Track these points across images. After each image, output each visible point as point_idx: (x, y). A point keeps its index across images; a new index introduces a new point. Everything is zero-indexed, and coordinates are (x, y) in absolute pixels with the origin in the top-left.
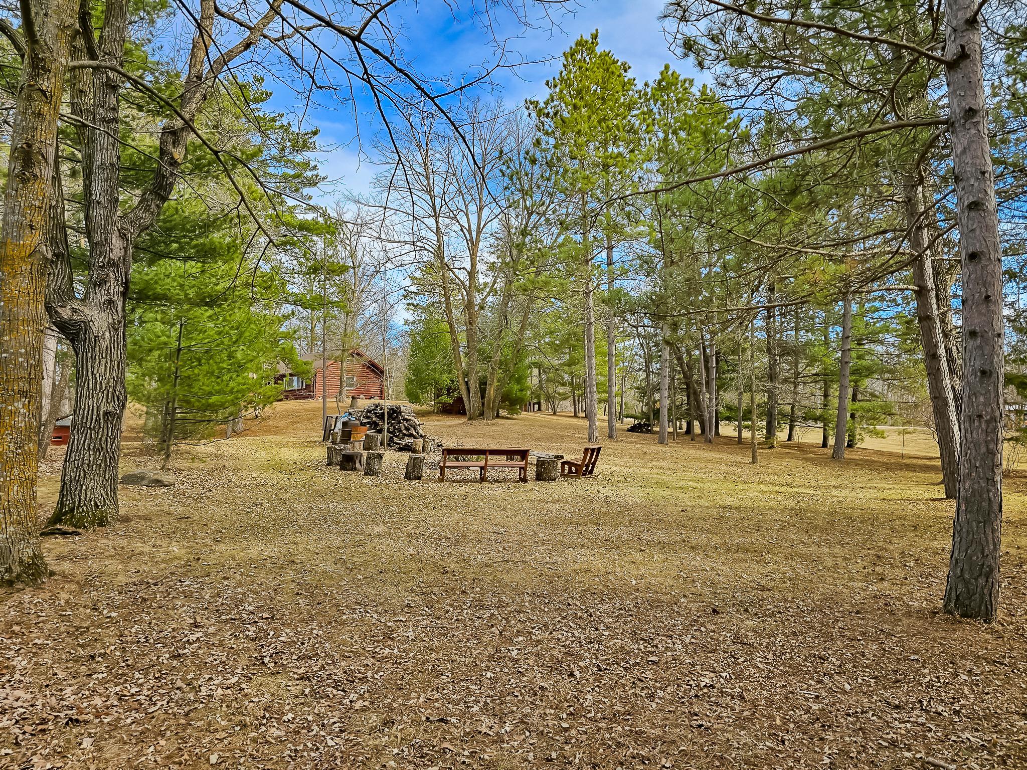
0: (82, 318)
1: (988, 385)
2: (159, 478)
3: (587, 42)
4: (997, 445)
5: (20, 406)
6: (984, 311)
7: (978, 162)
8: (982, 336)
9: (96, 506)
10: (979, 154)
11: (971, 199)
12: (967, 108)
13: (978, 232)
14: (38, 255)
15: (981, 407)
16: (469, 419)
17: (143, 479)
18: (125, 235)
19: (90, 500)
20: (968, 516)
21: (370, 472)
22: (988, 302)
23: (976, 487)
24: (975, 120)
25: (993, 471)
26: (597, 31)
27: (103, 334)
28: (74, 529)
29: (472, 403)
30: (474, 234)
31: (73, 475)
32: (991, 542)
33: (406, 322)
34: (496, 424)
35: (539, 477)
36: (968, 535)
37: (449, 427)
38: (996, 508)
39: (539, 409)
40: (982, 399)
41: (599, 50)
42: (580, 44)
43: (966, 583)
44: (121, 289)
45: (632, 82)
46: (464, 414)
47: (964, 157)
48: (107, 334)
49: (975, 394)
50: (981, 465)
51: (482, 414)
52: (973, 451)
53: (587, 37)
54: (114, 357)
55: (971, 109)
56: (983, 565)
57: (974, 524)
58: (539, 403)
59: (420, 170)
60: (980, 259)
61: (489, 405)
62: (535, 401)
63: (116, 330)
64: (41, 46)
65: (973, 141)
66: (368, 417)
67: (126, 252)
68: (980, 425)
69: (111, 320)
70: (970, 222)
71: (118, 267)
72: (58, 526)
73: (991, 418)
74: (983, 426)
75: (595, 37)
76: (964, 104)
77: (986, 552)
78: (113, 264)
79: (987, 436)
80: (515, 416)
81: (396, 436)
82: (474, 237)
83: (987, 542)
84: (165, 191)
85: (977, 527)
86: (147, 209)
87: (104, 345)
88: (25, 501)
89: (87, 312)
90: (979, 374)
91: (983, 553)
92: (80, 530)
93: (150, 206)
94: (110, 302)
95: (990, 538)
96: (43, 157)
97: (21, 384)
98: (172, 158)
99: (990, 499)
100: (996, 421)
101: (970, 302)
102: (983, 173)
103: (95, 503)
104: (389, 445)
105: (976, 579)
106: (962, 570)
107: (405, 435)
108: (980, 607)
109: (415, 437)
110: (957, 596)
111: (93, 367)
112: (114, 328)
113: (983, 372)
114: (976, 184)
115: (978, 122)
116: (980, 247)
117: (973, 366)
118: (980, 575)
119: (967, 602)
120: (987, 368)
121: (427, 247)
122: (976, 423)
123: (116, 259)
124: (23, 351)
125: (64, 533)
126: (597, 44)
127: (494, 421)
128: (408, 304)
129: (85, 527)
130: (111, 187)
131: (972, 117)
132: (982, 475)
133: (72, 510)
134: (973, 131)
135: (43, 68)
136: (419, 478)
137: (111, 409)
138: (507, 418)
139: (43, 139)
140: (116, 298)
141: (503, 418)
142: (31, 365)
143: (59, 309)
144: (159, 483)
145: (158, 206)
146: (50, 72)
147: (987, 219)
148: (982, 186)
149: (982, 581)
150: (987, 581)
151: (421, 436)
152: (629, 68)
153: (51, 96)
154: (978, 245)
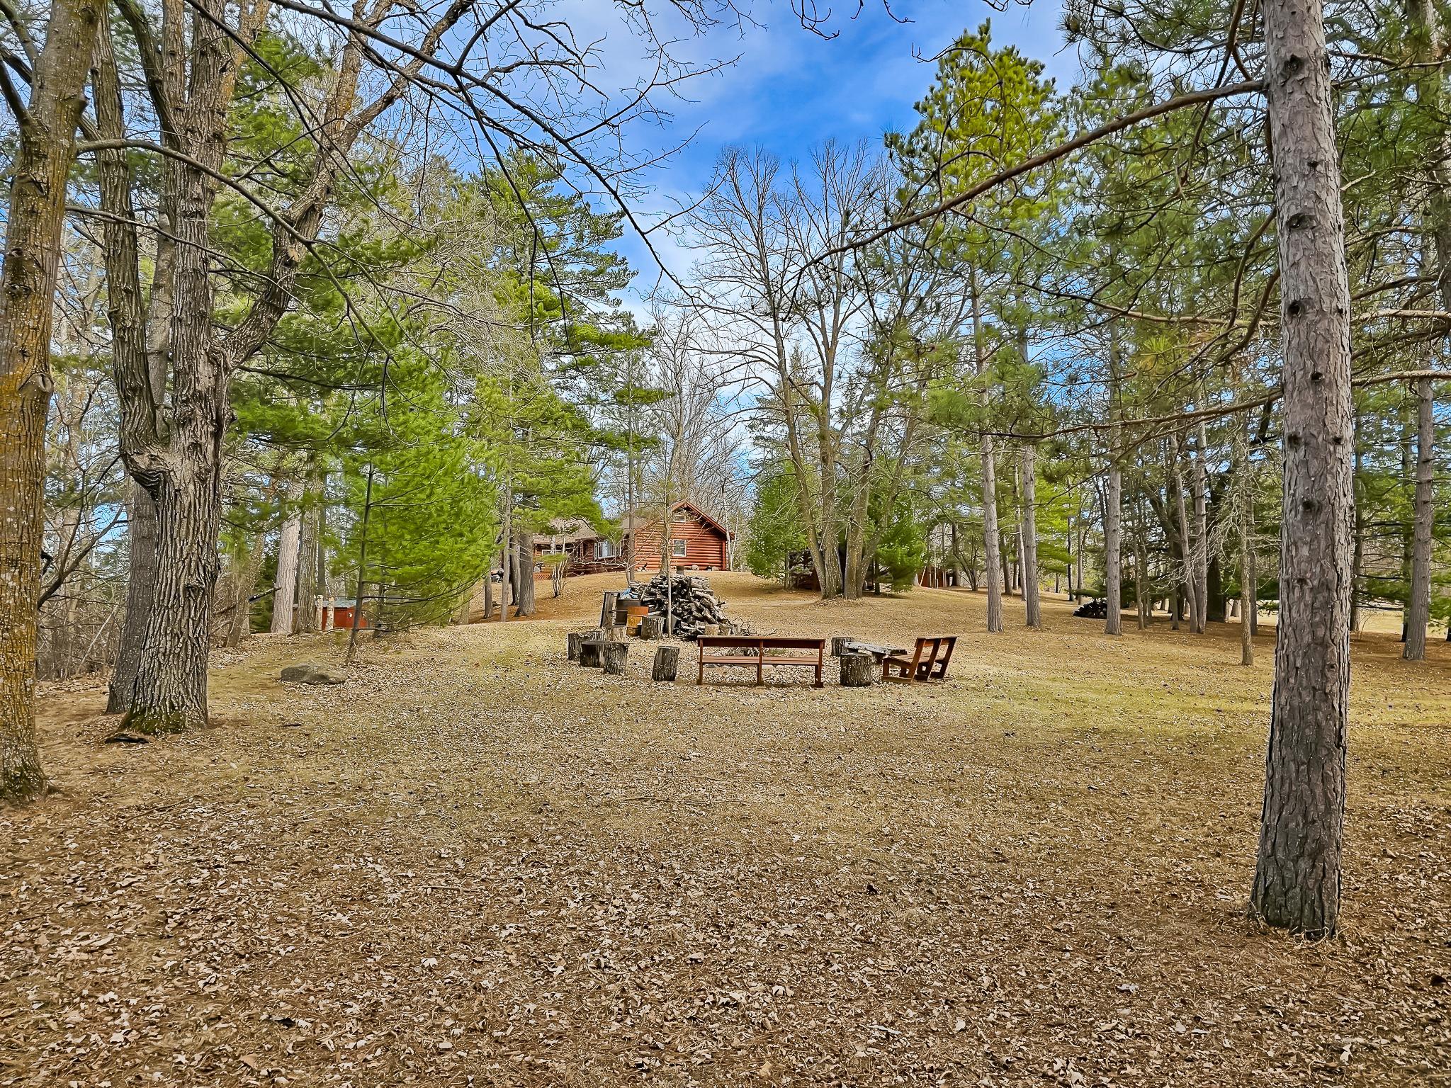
0: (162, 468)
1: (1316, 527)
2: (324, 672)
3: (973, 39)
4: (1331, 630)
5: (9, 578)
6: (1310, 401)
7: (1305, 146)
8: (1306, 444)
9: (172, 706)
10: (1308, 132)
11: (1294, 211)
12: (1288, 58)
13: (1302, 267)
14: (30, 388)
15: (1303, 566)
16: (825, 597)
17: (304, 673)
18: (215, 359)
19: (165, 699)
20: (1284, 753)
21: (610, 669)
22: (1318, 384)
23: (1296, 702)
24: (1301, 76)
25: (1323, 675)
26: (988, 21)
27: (186, 487)
28: (141, 736)
29: (828, 574)
30: (829, 335)
31: (147, 666)
32: (1320, 797)
33: (753, 464)
34: (862, 605)
35: (845, 681)
36: (1282, 785)
37: (794, 608)
38: (1329, 739)
39: (955, 584)
40: (1305, 551)
41: (994, 48)
42: (964, 44)
43: (1280, 868)
44: (211, 429)
45: (1049, 86)
46: (818, 589)
47: (1284, 140)
48: (191, 487)
49: (1295, 543)
50: (1303, 663)
51: (841, 591)
52: (1292, 640)
53: (974, 32)
54: (199, 515)
55: (1294, 59)
56: (1306, 837)
57: (1293, 766)
58: (954, 575)
59: (753, 249)
60: (1305, 312)
61: (851, 577)
62: (950, 570)
63: (203, 481)
64: (33, 128)
65: (1298, 112)
66: (651, 594)
67: (217, 380)
68: (1302, 597)
69: (196, 469)
70: (1292, 250)
71: (206, 400)
72: (125, 732)
73: (1321, 584)
74: (1307, 598)
75: (985, 30)
76: (1283, 51)
77: (1312, 814)
78: (199, 397)
79: (1313, 614)
80: (902, 593)
81: (685, 620)
82: (830, 339)
83: (1314, 797)
84: (279, 300)
85: (1297, 771)
86: (257, 325)
87: (186, 501)
88: (14, 697)
89: (168, 459)
90: (1301, 508)
91: (1305, 816)
92: (148, 738)
93: (260, 320)
94: (196, 446)
95: (1318, 791)
96: (38, 265)
97: (10, 551)
98: (287, 256)
99: (1319, 726)
100: (1329, 589)
101: (1290, 387)
102: (1313, 165)
103: (171, 703)
104: (674, 632)
105: (1296, 861)
106: (1274, 844)
107: (696, 618)
108: (1302, 910)
109: (710, 622)
110: (1266, 889)
111: (172, 528)
112: (201, 478)
113: (1308, 505)
114: (1302, 185)
115: (1307, 79)
116: (1305, 292)
117: (1294, 495)
118: (1302, 855)
119: (1281, 900)
120: (1315, 497)
121: (762, 356)
122: (1297, 593)
123: (204, 391)
124: (12, 509)
125: (130, 741)
126: (989, 40)
127: (859, 601)
128: (757, 438)
129: (155, 733)
130: (194, 299)
131: (1296, 72)
132: (1304, 682)
133: (143, 711)
134: (1298, 96)
135: (37, 154)
136: (672, 679)
137: (194, 582)
138: (891, 596)
139: (38, 243)
140: (204, 440)
141: (885, 595)
142: (23, 527)
143: (136, 458)
144: (323, 679)
145: (271, 320)
146: (46, 157)
147: (1319, 242)
148: (1311, 187)
149: (1304, 865)
150: (1314, 866)
151: (720, 620)
152: (1043, 67)
153: (48, 188)
154: (1302, 288)
